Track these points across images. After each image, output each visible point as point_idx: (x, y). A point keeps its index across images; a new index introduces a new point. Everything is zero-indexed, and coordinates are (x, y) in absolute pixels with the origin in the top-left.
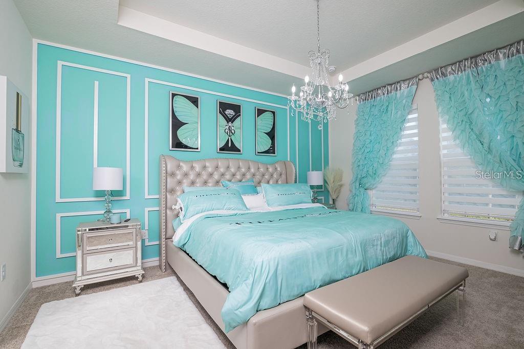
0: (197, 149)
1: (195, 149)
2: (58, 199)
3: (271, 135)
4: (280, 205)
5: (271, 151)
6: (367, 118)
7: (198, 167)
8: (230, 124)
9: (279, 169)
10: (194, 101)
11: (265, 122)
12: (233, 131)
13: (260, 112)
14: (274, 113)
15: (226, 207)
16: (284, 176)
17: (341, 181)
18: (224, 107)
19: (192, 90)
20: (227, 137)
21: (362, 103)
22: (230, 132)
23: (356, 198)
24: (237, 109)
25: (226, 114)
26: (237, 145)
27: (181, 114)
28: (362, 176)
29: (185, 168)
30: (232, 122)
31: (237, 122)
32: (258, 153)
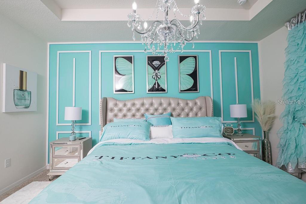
0: (132, 91)
1: (129, 92)
2: (57, 124)
3: (194, 75)
4: (182, 137)
5: (194, 88)
6: (300, 43)
7: (129, 105)
8: (157, 71)
9: (199, 103)
10: (129, 59)
11: (188, 66)
12: (159, 77)
13: (182, 59)
14: (195, 57)
15: (129, 136)
16: (203, 110)
17: (274, 112)
18: (151, 59)
19: (128, 52)
20: (154, 81)
21: (293, 27)
22: (157, 77)
23: (289, 132)
24: (161, 59)
25: (153, 65)
26: (162, 86)
27: (121, 70)
28: (296, 109)
29: (121, 105)
30: (158, 70)
31: (163, 69)
32: (181, 91)
